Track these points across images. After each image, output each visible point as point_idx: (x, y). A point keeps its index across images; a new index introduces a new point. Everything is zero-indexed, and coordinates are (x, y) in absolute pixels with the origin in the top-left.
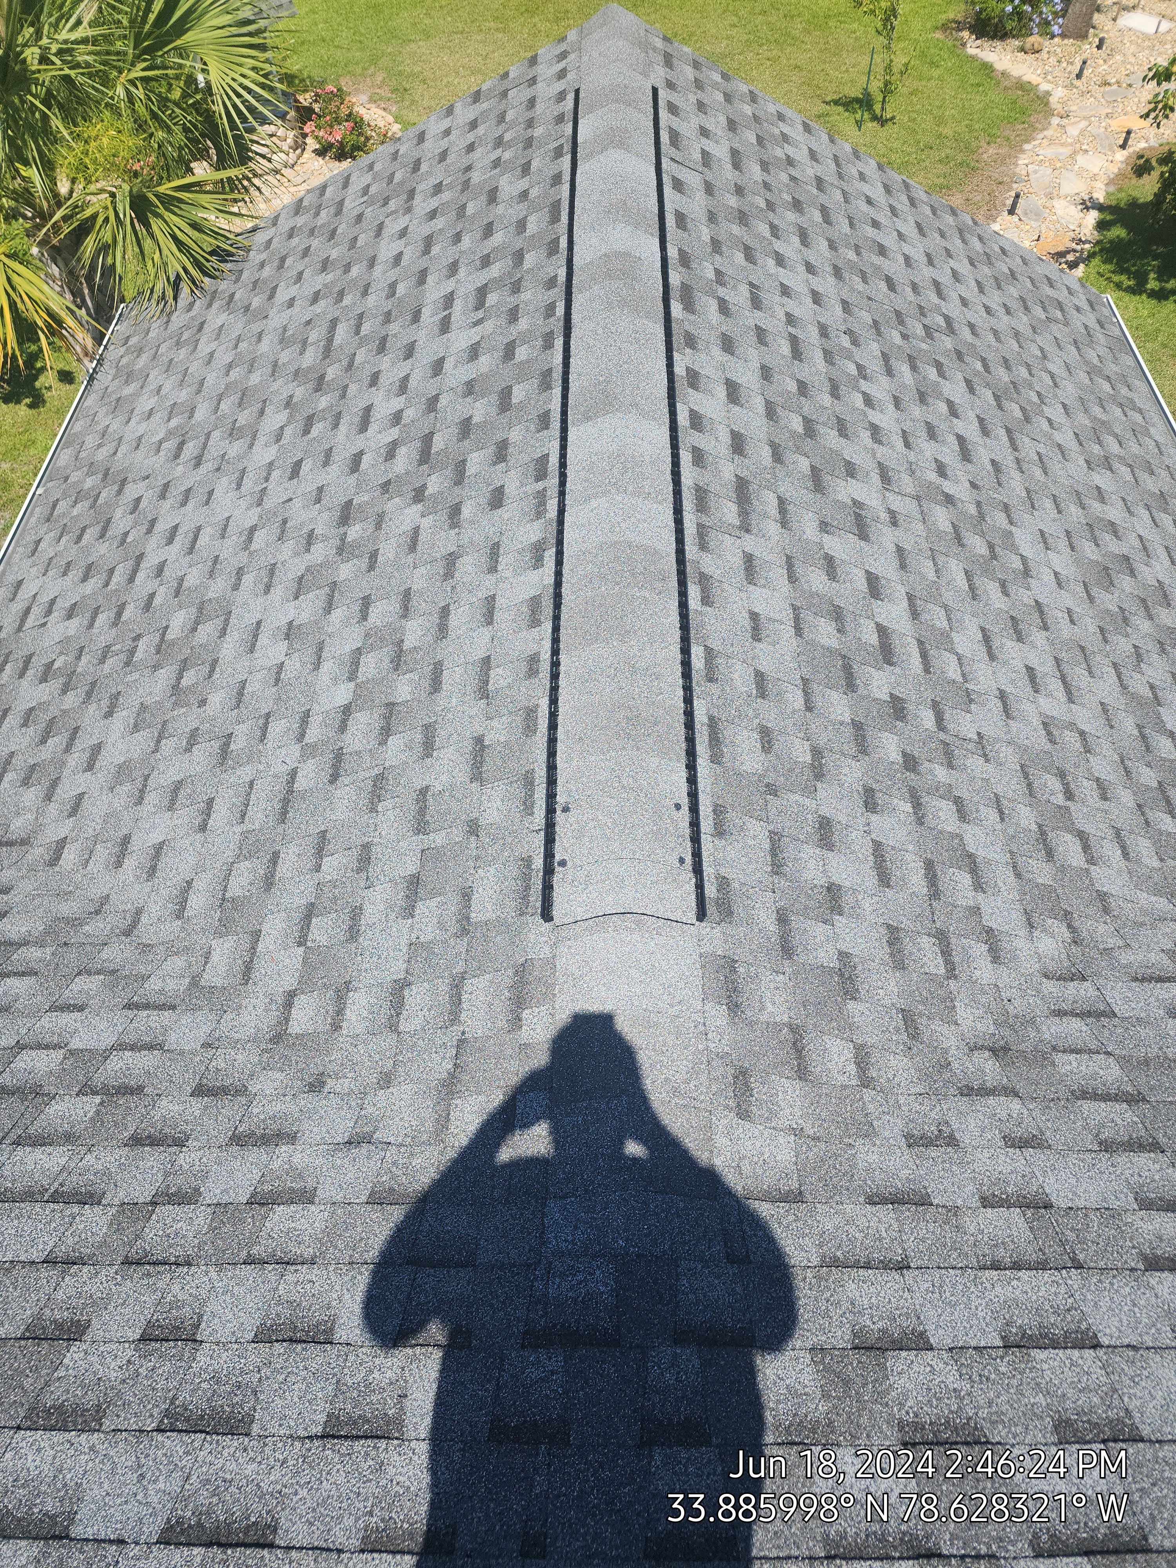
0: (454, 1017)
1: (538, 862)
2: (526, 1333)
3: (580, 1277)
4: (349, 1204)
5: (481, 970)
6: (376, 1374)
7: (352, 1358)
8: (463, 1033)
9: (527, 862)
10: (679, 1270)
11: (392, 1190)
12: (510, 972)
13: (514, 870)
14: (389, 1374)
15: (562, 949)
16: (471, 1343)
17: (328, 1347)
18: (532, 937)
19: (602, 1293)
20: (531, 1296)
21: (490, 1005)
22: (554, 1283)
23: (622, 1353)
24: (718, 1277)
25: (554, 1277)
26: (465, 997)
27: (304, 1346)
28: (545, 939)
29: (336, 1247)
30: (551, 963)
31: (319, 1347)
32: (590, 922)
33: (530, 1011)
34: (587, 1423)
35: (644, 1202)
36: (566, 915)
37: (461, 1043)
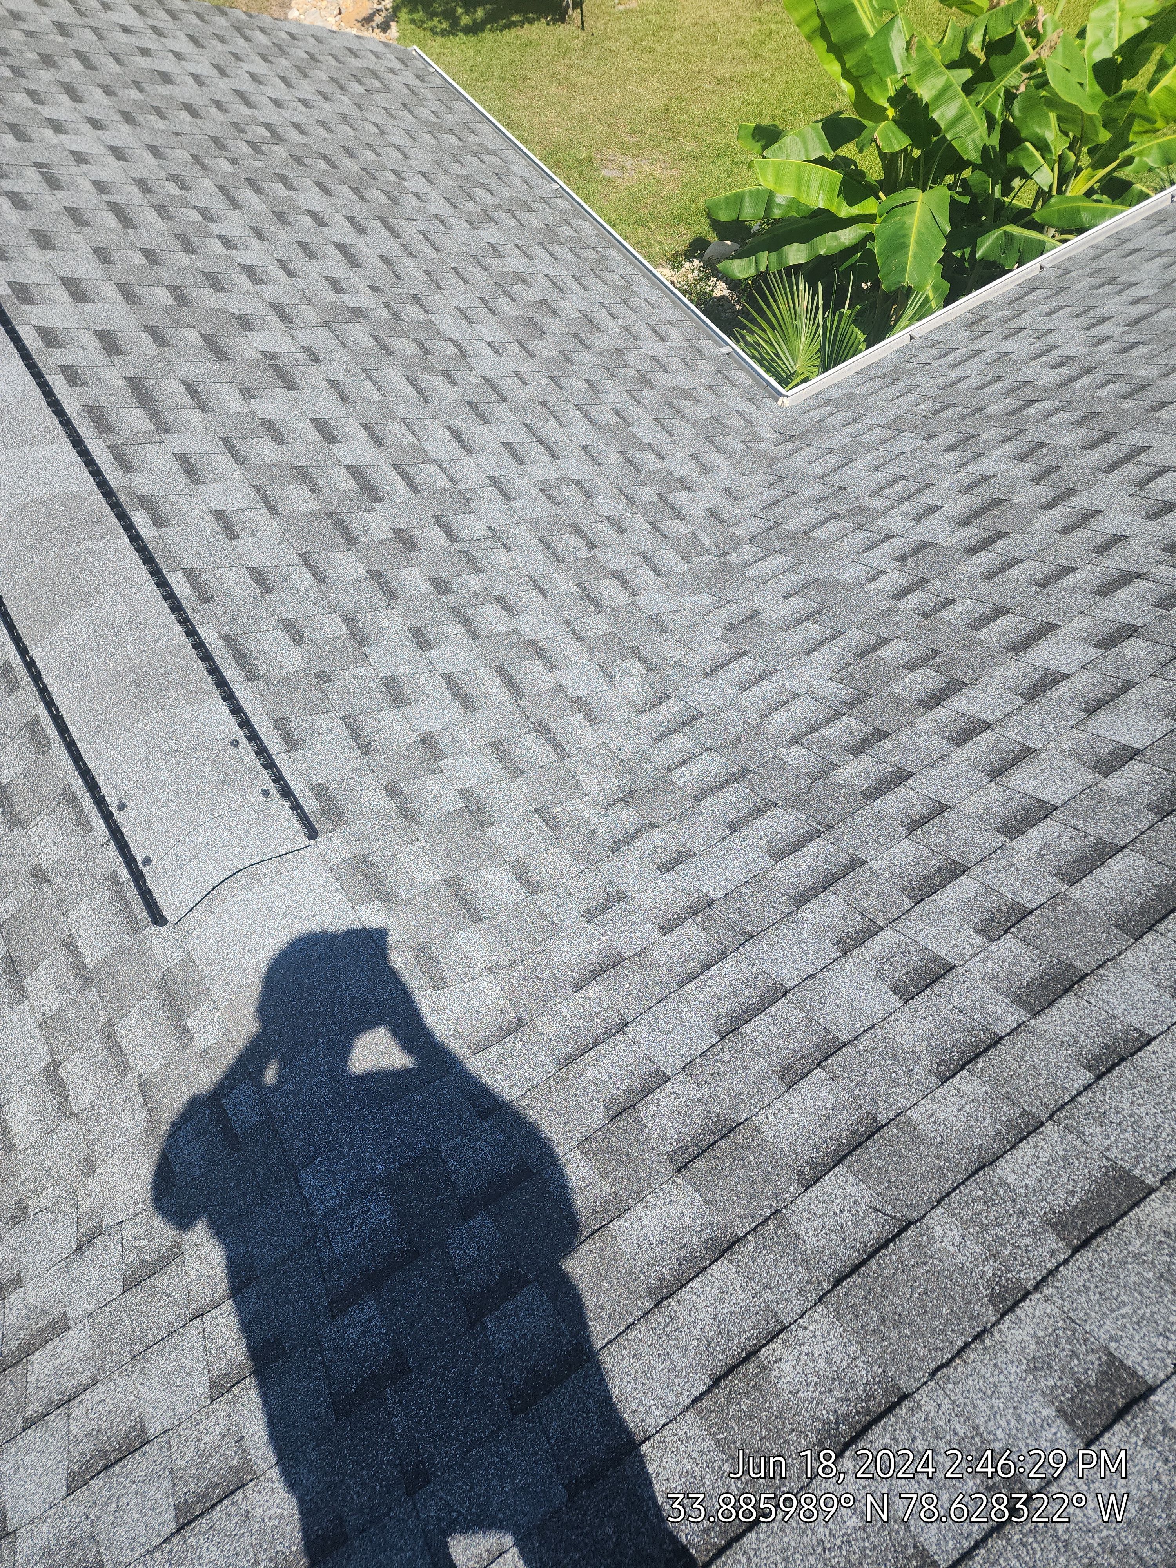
0: (124, 1068)
1: (124, 873)
2: (330, 1304)
3: (358, 1221)
4: (106, 1305)
5: (125, 1008)
6: (206, 1439)
7: (174, 1442)
8: (140, 1076)
9: (113, 877)
10: (443, 1155)
11: (144, 1264)
12: (155, 993)
13: (104, 895)
14: (218, 1429)
15: (193, 942)
16: (284, 1347)
17: (146, 1448)
18: (157, 948)
19: (385, 1220)
20: (321, 1268)
21: (152, 1035)
22: (337, 1243)
23: (423, 1260)
24: (478, 1138)
25: (334, 1237)
26: (123, 1043)
27: (121, 1464)
28: (170, 943)
29: (111, 1354)
30: (189, 961)
31: (137, 1454)
32: (206, 901)
33: (193, 1017)
34: (419, 1341)
35: (384, 1119)
36: (177, 908)
37: (143, 1087)
